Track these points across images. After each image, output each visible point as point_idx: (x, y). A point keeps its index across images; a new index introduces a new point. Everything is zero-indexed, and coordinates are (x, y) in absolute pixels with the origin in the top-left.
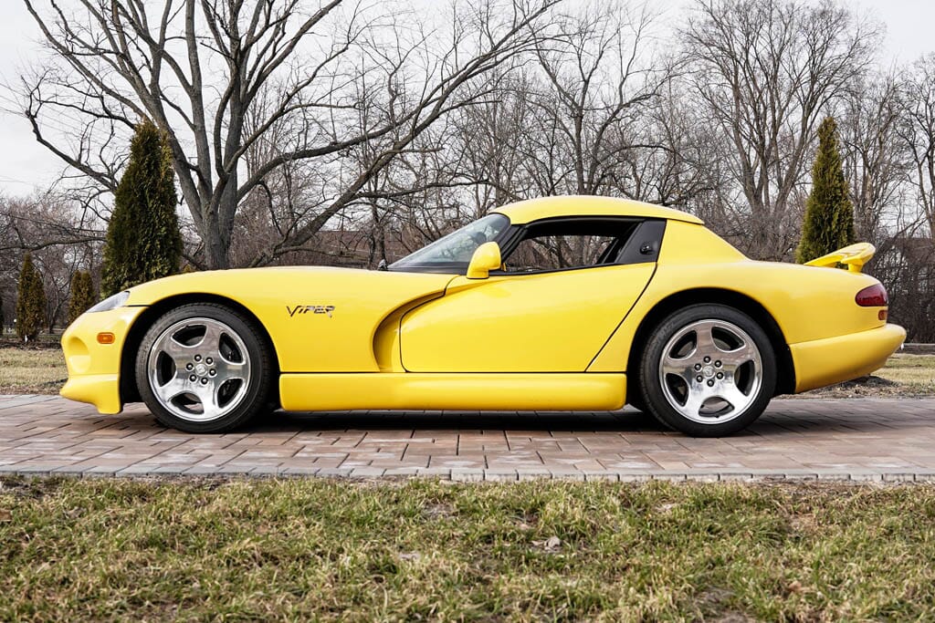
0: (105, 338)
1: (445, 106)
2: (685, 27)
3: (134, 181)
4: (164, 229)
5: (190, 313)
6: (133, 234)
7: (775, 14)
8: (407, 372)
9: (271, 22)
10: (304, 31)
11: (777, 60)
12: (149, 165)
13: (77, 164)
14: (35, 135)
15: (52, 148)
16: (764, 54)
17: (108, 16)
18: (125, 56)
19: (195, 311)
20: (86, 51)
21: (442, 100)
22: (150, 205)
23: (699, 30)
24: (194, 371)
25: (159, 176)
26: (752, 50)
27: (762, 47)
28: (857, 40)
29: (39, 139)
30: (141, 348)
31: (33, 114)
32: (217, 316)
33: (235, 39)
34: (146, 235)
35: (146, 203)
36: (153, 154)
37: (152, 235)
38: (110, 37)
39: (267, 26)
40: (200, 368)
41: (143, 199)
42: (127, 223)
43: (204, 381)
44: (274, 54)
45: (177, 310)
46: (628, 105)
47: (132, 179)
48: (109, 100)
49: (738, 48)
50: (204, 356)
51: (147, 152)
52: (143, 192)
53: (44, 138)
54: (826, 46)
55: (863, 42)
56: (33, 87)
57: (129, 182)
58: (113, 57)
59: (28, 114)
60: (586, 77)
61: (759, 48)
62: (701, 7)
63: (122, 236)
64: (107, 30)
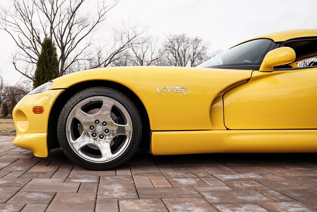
0: (38, 110)
1: (112, 60)
2: (164, 43)
3: (44, 58)
4: (54, 74)
5: (92, 93)
6: (43, 76)
7: (185, 40)
8: (228, 129)
9: (71, 39)
10: (79, 42)
11: (185, 50)
12: (48, 52)
13: (25, 75)
14: (15, 68)
15: (19, 71)
16: (183, 49)
17: (32, 40)
18: (36, 49)
19: (96, 92)
20: (26, 48)
21: (111, 59)
22: (49, 66)
23: (167, 44)
24: (95, 131)
25: (52, 56)
26: (179, 48)
27: (182, 48)
28: (204, 46)
29: (16, 69)
30: (60, 116)
31: (14, 63)
32: (110, 95)
33: (62, 43)
34: (48, 77)
35: (48, 65)
36: (50, 48)
37: (50, 76)
38: (32, 45)
39: (70, 40)
40: (99, 128)
41: (46, 64)
42: (41, 73)
43: (102, 137)
44: (72, 47)
45: (84, 91)
46: (153, 60)
47: (42, 57)
48: (32, 59)
49: (176, 48)
50: (101, 121)
51: (48, 47)
52: (47, 61)
53: (17, 69)
54: (196, 48)
55: (205, 46)
56: (14, 56)
57: (42, 58)
58: (33, 49)
59: (13, 63)
60: (144, 54)
61: (181, 48)
62: (168, 39)
63: (39, 78)
64: (31, 43)
